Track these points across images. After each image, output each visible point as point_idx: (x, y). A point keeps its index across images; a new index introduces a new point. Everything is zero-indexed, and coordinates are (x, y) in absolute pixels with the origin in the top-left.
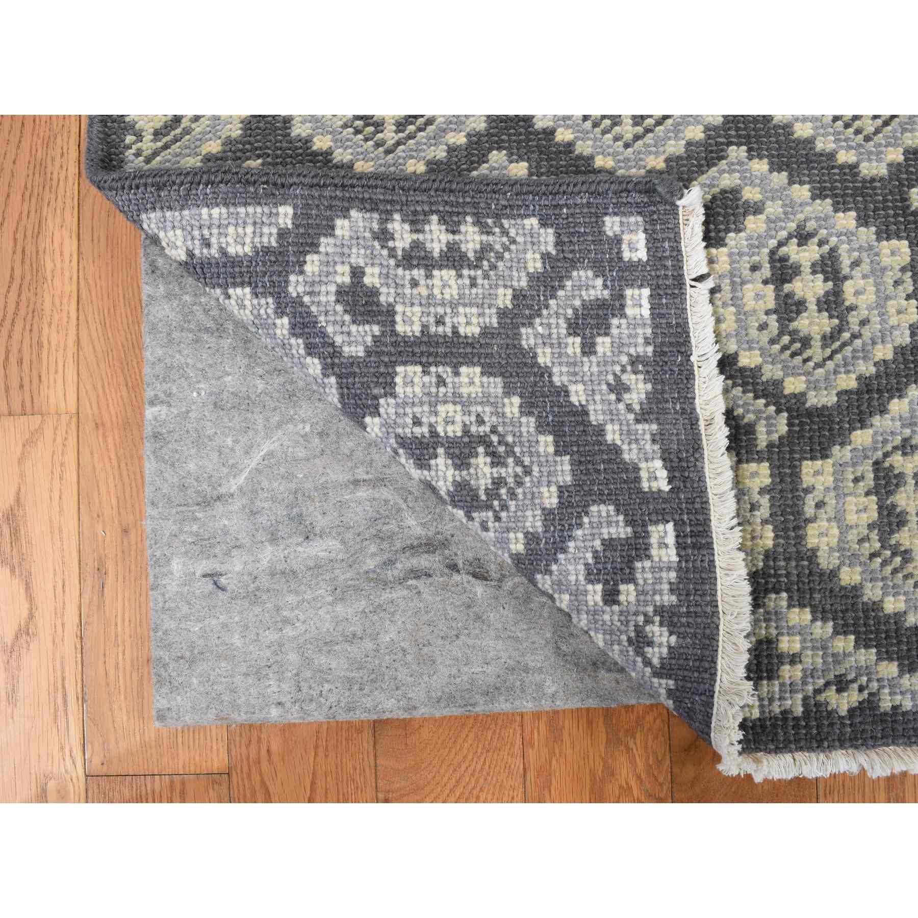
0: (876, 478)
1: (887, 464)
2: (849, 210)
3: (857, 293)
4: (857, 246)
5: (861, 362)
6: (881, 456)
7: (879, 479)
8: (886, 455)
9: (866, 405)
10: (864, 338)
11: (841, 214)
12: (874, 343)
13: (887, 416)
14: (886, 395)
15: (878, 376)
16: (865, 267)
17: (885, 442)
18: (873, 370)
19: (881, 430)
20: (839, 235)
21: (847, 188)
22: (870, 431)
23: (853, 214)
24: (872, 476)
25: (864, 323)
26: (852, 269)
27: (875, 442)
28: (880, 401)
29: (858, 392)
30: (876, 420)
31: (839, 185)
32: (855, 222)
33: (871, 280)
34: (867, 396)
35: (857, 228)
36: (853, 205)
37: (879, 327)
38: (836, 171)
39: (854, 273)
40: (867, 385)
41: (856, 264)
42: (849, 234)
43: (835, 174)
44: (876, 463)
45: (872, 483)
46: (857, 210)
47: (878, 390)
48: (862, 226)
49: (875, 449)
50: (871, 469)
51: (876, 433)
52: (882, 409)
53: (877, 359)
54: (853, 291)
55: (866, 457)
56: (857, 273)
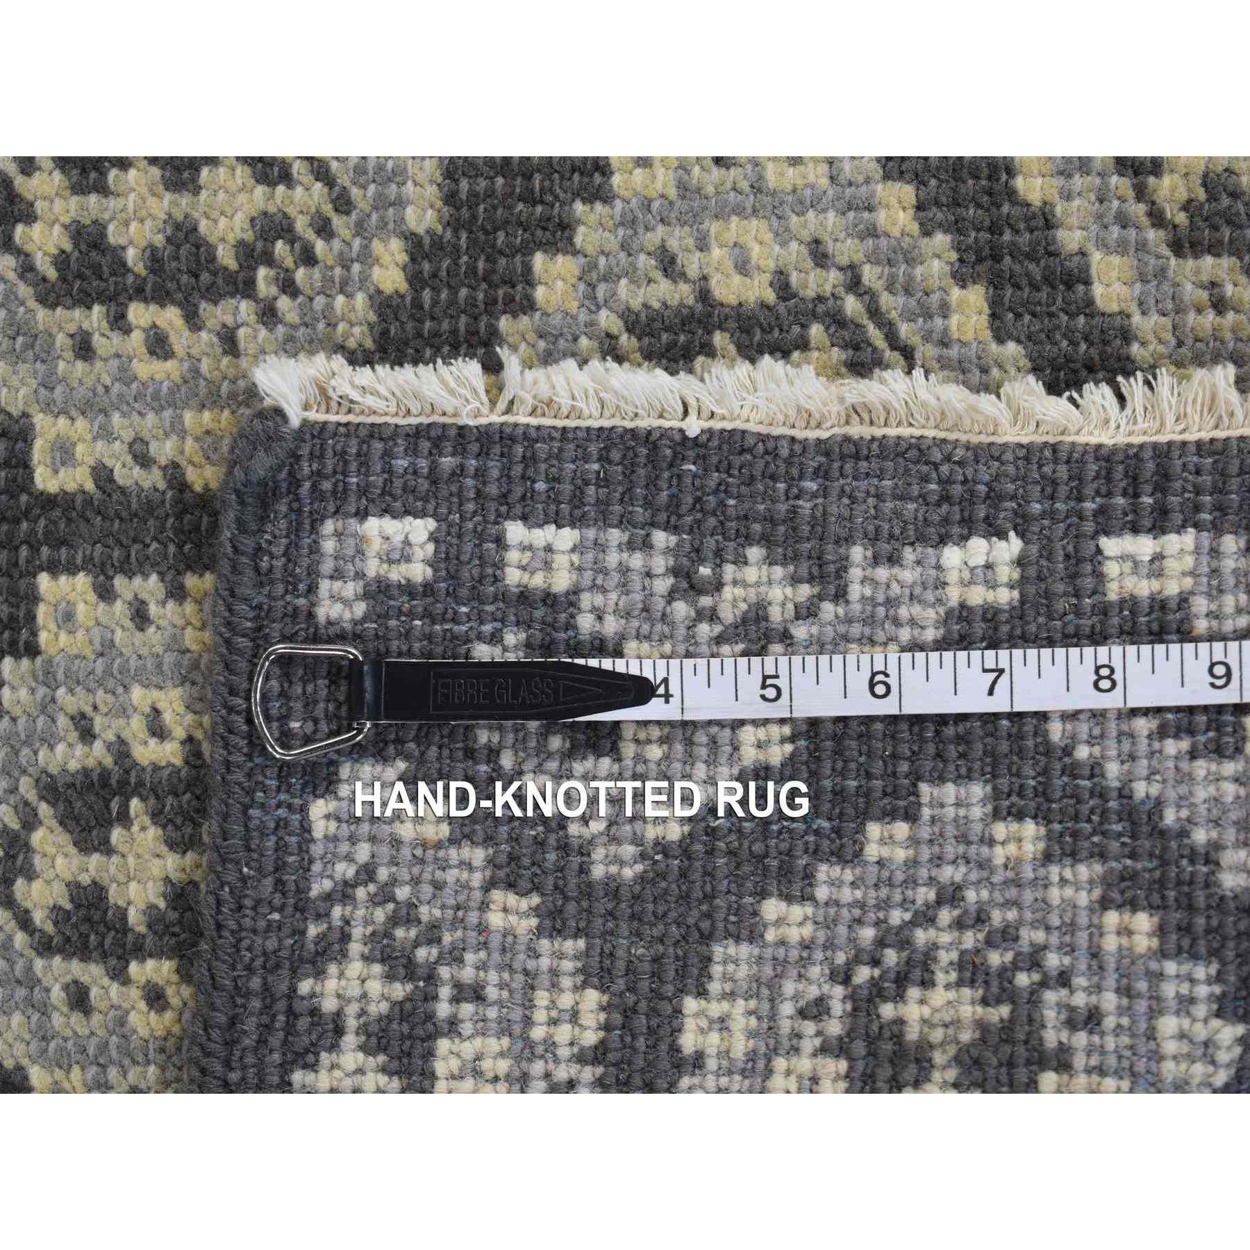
0: (1214, 249)
1: (1181, 218)
2: (528, 269)
3: (743, 267)
4: (623, 255)
5: (918, 271)
6: (1161, 233)
7: (1221, 242)
8: (1157, 218)
9: (1032, 266)
10: (858, 257)
11: (540, 293)
12: (872, 232)
13: (1058, 210)
14: (1006, 208)
15: (956, 228)
16: (678, 239)
17: (1123, 221)
18: (941, 240)
19: (1094, 228)
20: (592, 302)
21: (472, 270)
22: (1096, 257)
23: (539, 260)
24: (1209, 260)
25: (819, 255)
26: (683, 275)
27: (1121, 248)
28: (1022, 226)
29: (995, 283)
30: (1070, 239)
31: (464, 292)
32: (560, 259)
33: (714, 227)
34: (1007, 260)
35: (576, 253)
36: (518, 258)
37: (831, 215)
38: (427, 295)
39: (693, 271)
40: (980, 260)
41: (669, 265)
42: (590, 278)
43: (435, 302)
44: (1177, 248)
45: (1227, 262)
46: (527, 250)
47: (991, 230)
48: (570, 240)
49: (1142, 246)
50: (1191, 263)
51: (1102, 244)
52: (1041, 223)
53: (915, 228)
54: (737, 279)
55: (1161, 273)
56: (693, 264)
